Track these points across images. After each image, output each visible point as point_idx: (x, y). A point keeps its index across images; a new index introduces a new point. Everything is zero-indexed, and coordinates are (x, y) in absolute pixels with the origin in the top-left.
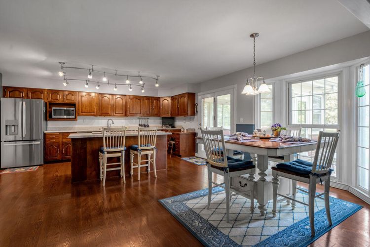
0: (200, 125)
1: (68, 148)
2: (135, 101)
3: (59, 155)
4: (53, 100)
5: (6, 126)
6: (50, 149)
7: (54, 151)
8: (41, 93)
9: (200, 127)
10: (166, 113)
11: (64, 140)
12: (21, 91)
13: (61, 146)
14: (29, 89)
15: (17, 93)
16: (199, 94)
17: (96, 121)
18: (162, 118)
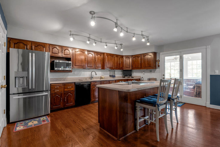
0: (164, 75)
1: (69, 96)
2: (110, 58)
3: (61, 104)
4: (53, 54)
5: (15, 78)
6: (54, 99)
7: (58, 100)
8: (44, 47)
9: (163, 77)
10: (128, 67)
11: (66, 90)
12: (25, 43)
13: (63, 95)
14: (32, 42)
15: (21, 45)
16: (161, 53)
17: (83, 73)
18: (124, 70)
